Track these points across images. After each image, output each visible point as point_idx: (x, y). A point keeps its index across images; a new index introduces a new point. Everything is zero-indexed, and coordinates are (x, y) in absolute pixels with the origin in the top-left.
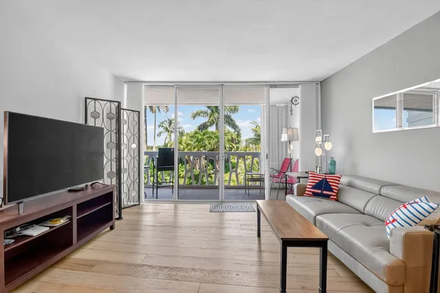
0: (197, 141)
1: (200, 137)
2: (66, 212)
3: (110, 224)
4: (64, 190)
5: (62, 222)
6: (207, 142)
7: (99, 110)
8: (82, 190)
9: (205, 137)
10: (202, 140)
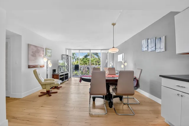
0: (84, 62)
1: (85, 60)
2: (63, 75)
3: (68, 79)
5: (63, 77)
6: (87, 62)
7: (64, 57)
9: (87, 60)
10: (86, 61)
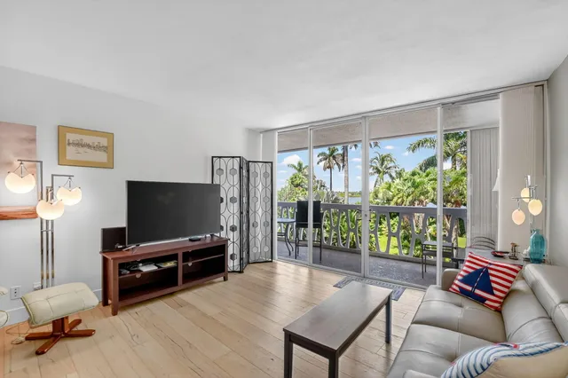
3: (222, 275)
4: (187, 239)
5: (169, 264)
7: (223, 167)
8: (199, 240)
